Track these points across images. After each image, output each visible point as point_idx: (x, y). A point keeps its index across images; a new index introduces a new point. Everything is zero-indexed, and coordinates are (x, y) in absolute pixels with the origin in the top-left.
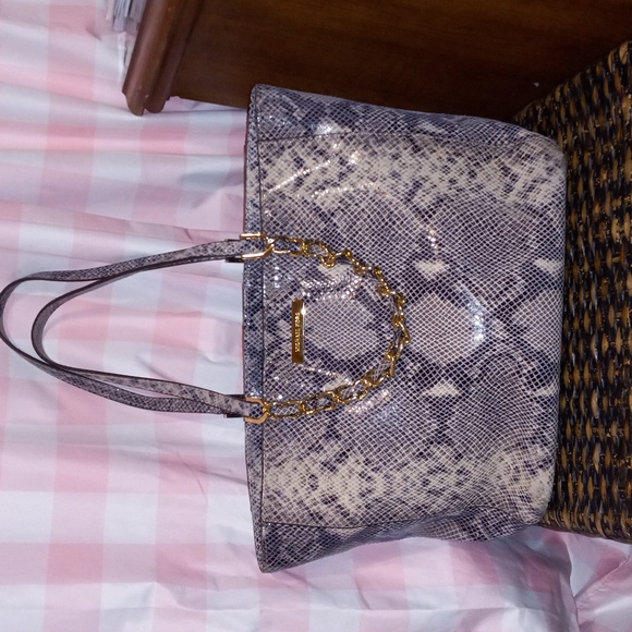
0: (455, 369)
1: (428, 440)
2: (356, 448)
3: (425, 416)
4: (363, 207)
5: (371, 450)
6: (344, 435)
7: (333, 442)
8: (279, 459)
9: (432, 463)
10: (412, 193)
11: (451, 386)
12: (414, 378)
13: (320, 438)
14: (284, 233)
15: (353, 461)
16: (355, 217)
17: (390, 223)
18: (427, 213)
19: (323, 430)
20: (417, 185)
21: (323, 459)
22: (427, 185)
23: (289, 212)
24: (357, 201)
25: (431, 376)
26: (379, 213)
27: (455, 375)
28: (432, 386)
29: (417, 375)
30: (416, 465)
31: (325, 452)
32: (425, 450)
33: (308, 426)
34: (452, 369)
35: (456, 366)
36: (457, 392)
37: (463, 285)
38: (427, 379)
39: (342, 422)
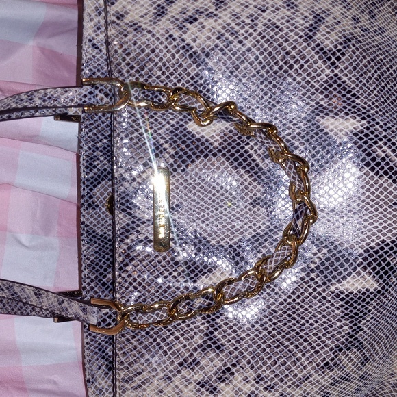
0: (376, 256)
1: (337, 346)
2: (244, 362)
3: (334, 317)
4: (249, 45)
5: (264, 364)
6: (228, 345)
7: (212, 355)
8: (138, 380)
9: (336, 373)
10: (314, 29)
11: (369, 278)
12: (318, 267)
13: (195, 350)
14: (141, 80)
15: (240, 379)
16: (238, 58)
17: (286, 67)
18: (334, 54)
19: (198, 340)
20: (319, 20)
21: (199, 378)
22: (329, 20)
23: (147, 51)
24: (241, 38)
25: (342, 265)
26: (270, 54)
27: (375, 264)
28: (344, 278)
29: (323, 264)
30: (319, 378)
31: (202, 368)
32: (332, 359)
33: (177, 334)
34: (371, 256)
35: (377, 252)
36: (376, 286)
37: (385, 148)
38: (336, 269)
39: (225, 327)
